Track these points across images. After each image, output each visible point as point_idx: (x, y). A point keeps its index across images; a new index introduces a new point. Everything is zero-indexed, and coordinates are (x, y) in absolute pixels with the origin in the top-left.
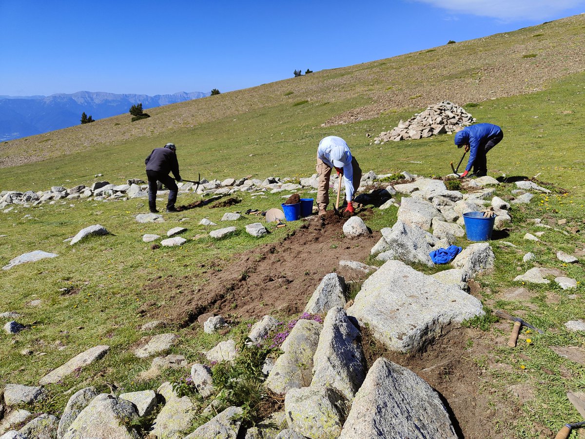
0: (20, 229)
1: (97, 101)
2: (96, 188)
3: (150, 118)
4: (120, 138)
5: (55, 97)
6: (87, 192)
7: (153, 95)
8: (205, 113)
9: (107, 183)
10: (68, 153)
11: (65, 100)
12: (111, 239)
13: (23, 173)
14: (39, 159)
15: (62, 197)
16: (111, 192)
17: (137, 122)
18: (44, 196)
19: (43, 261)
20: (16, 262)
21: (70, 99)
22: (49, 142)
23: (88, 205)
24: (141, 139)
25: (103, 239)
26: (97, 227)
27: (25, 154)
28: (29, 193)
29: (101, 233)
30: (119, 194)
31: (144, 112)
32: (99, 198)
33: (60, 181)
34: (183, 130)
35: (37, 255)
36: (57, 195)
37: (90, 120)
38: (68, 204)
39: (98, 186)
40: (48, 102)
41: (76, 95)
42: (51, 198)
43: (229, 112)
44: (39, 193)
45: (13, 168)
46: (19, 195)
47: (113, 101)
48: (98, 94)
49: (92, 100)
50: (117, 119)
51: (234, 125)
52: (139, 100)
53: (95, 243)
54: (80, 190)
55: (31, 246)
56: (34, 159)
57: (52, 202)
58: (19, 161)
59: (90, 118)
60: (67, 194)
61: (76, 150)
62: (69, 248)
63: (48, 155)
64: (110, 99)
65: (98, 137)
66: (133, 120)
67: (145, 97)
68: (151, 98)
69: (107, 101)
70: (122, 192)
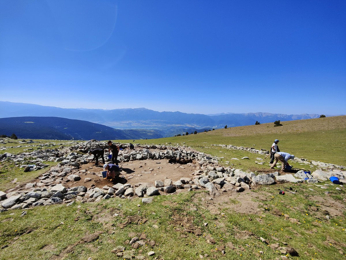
0: (233, 154)
1: (264, 116)
2: (251, 149)
3: (282, 126)
4: (267, 132)
5: (249, 114)
6: (248, 150)
7: (289, 115)
8: (309, 127)
9: (254, 149)
10: (248, 135)
11: (252, 115)
12: (249, 160)
13: (233, 139)
14: (239, 135)
15: (242, 149)
16: (254, 151)
17: (276, 127)
18: (238, 148)
19: (237, 160)
20: (233, 159)
21: (254, 115)
22: (243, 130)
23: (248, 153)
24: (275, 134)
25: (247, 160)
26: (247, 157)
27: (235, 133)
28: (235, 146)
29: (247, 159)
30: (256, 152)
31: (280, 124)
32: (251, 152)
33: (243, 144)
34: (295, 133)
35: (236, 159)
36: (241, 149)
37: (259, 124)
38: (243, 151)
39: (252, 149)
40: (246, 115)
41: (256, 113)
42: (240, 149)
43: (322, 128)
44: (237, 147)
45: (231, 137)
46: (233, 146)
47: (271, 116)
48: (265, 113)
49: (262, 115)
50: (269, 125)
51: (321, 135)
52: (282, 116)
53: (246, 160)
54: (247, 149)
55: (235, 157)
56: (237, 135)
57: (240, 150)
58: (233, 135)
59: (259, 123)
60: (244, 149)
61: (250, 135)
62: (241, 159)
63: (241, 134)
64: (269, 115)
65: (259, 131)
66: (275, 126)
67: (285, 115)
68: (288, 116)
69: (268, 116)
70: (257, 152)
